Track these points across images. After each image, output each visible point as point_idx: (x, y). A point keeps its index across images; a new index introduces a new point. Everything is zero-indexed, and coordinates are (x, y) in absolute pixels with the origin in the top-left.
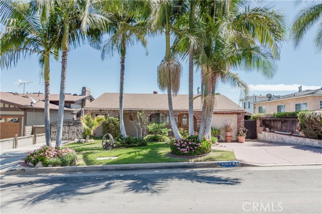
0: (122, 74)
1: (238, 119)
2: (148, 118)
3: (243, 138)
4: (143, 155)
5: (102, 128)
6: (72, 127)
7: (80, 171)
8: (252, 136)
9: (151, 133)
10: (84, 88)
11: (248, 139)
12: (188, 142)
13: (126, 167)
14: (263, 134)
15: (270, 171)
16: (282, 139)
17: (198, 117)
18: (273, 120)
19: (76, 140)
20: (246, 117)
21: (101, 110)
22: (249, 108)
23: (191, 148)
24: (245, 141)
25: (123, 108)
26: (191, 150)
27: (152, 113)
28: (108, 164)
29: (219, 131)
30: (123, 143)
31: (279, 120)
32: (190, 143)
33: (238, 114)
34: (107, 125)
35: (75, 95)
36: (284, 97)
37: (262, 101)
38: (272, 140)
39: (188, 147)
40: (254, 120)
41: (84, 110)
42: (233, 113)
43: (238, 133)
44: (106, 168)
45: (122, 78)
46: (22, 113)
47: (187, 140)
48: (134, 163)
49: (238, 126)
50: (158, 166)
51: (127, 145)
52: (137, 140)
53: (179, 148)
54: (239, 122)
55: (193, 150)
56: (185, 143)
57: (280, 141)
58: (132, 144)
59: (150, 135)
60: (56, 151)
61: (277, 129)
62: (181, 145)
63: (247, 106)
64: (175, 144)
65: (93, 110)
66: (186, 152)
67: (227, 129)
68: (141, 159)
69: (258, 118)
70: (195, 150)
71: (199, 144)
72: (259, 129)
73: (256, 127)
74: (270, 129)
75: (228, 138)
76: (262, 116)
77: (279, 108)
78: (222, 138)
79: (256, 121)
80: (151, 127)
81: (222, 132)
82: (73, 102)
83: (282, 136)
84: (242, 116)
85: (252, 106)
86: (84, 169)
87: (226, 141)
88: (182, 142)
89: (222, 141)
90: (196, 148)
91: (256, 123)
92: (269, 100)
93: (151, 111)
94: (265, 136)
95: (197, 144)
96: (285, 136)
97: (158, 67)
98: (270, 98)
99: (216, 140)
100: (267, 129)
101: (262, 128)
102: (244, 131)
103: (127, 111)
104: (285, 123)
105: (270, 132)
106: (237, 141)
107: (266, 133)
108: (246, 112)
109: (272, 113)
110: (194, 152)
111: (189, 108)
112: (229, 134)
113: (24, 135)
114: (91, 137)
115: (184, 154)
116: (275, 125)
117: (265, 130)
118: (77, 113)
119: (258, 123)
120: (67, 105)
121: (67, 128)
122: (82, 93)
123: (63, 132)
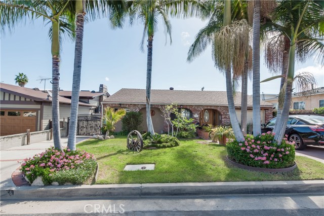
1: (266, 115)
6: (90, 122)
10: (102, 86)
17: (224, 113)
21: (120, 104)
23: (273, 155)
32: (267, 148)
33: (266, 109)
35: (93, 92)
41: (103, 104)
44: (147, 191)
46: (38, 107)
51: (158, 145)
53: (251, 156)
54: (266, 118)
55: (275, 159)
58: (164, 144)
60: (67, 159)
62: (252, 150)
65: (112, 104)
66: (267, 162)
77: (321, 103)
82: (91, 98)
84: (270, 112)
88: (254, 146)
90: (280, 155)
108: (273, 107)
113: (40, 130)
115: (263, 166)
118: (95, 109)
120: (86, 100)
121: (85, 123)
122: (100, 90)
123: (82, 127)
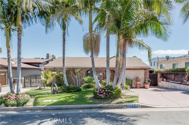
0: (64, 44)
1: (145, 73)
2: (85, 73)
3: (148, 86)
4: (75, 99)
5: (55, 79)
6: (38, 79)
7: (28, 110)
8: (154, 84)
9: (86, 82)
10: (48, 54)
11: (152, 86)
12: (105, 90)
13: (60, 108)
14: (162, 83)
15: (162, 112)
16: (174, 86)
18: (169, 74)
19: (38, 87)
20: (151, 72)
21: (54, 68)
22: (154, 65)
23: (107, 94)
24: (149, 87)
25: (65, 66)
26: (106, 95)
27: (87, 70)
28: (49, 105)
29: (132, 81)
30: (65, 90)
31: (173, 74)
32: (106, 91)
33: (145, 69)
34: (58, 77)
35: (42, 59)
36: (177, 58)
37: (163, 61)
38: (168, 87)
39: (105, 93)
40: (156, 73)
41: (44, 68)
42: (141, 69)
43: (145, 82)
44: (46, 108)
45: (64, 46)
46: (6, 70)
47: (105, 88)
48: (66, 105)
49: (145, 77)
50: (82, 107)
51: (67, 91)
52: (74, 88)
53: (98, 94)
54: (145, 75)
55: (108, 96)
56: (103, 90)
57: (173, 87)
58: (71, 91)
59: (86, 84)
60: (15, 96)
61: (171, 79)
62: (100, 92)
63: (153, 64)
64: (96, 91)
65: (49, 68)
66: (103, 97)
67: (137, 79)
68: (72, 102)
69: (158, 72)
70: (109, 95)
71: (112, 91)
72: (159, 79)
73: (157, 78)
74: (166, 79)
75: (138, 86)
76: (161, 71)
77: (174, 65)
78: (133, 86)
79: (157, 74)
80: (86, 79)
81: (134, 82)
82: (40, 63)
83: (175, 84)
84: (148, 71)
85: (156, 64)
86: (32, 108)
87: (136, 88)
88: (101, 90)
89: (133, 88)
90: (110, 94)
91: (157, 76)
92: (167, 60)
93: (87, 68)
94: (163, 84)
95: (111, 92)
96: (177, 84)
97: (83, 37)
98: (168, 58)
99: (129, 87)
100: (165, 79)
101: (161, 79)
102: (148, 81)
103: (71, 68)
104: (177, 76)
105: (167, 81)
106: (144, 87)
107: (164, 82)
108: (150, 68)
109: (168, 69)
110: (109, 97)
111: (107, 66)
112: (138, 83)
114: (47, 86)
115: (101, 98)
116: (170, 77)
117: (163, 80)
119: (159, 75)
120: (37, 65)
121: (35, 80)
122: (47, 58)
123: (33, 82)
